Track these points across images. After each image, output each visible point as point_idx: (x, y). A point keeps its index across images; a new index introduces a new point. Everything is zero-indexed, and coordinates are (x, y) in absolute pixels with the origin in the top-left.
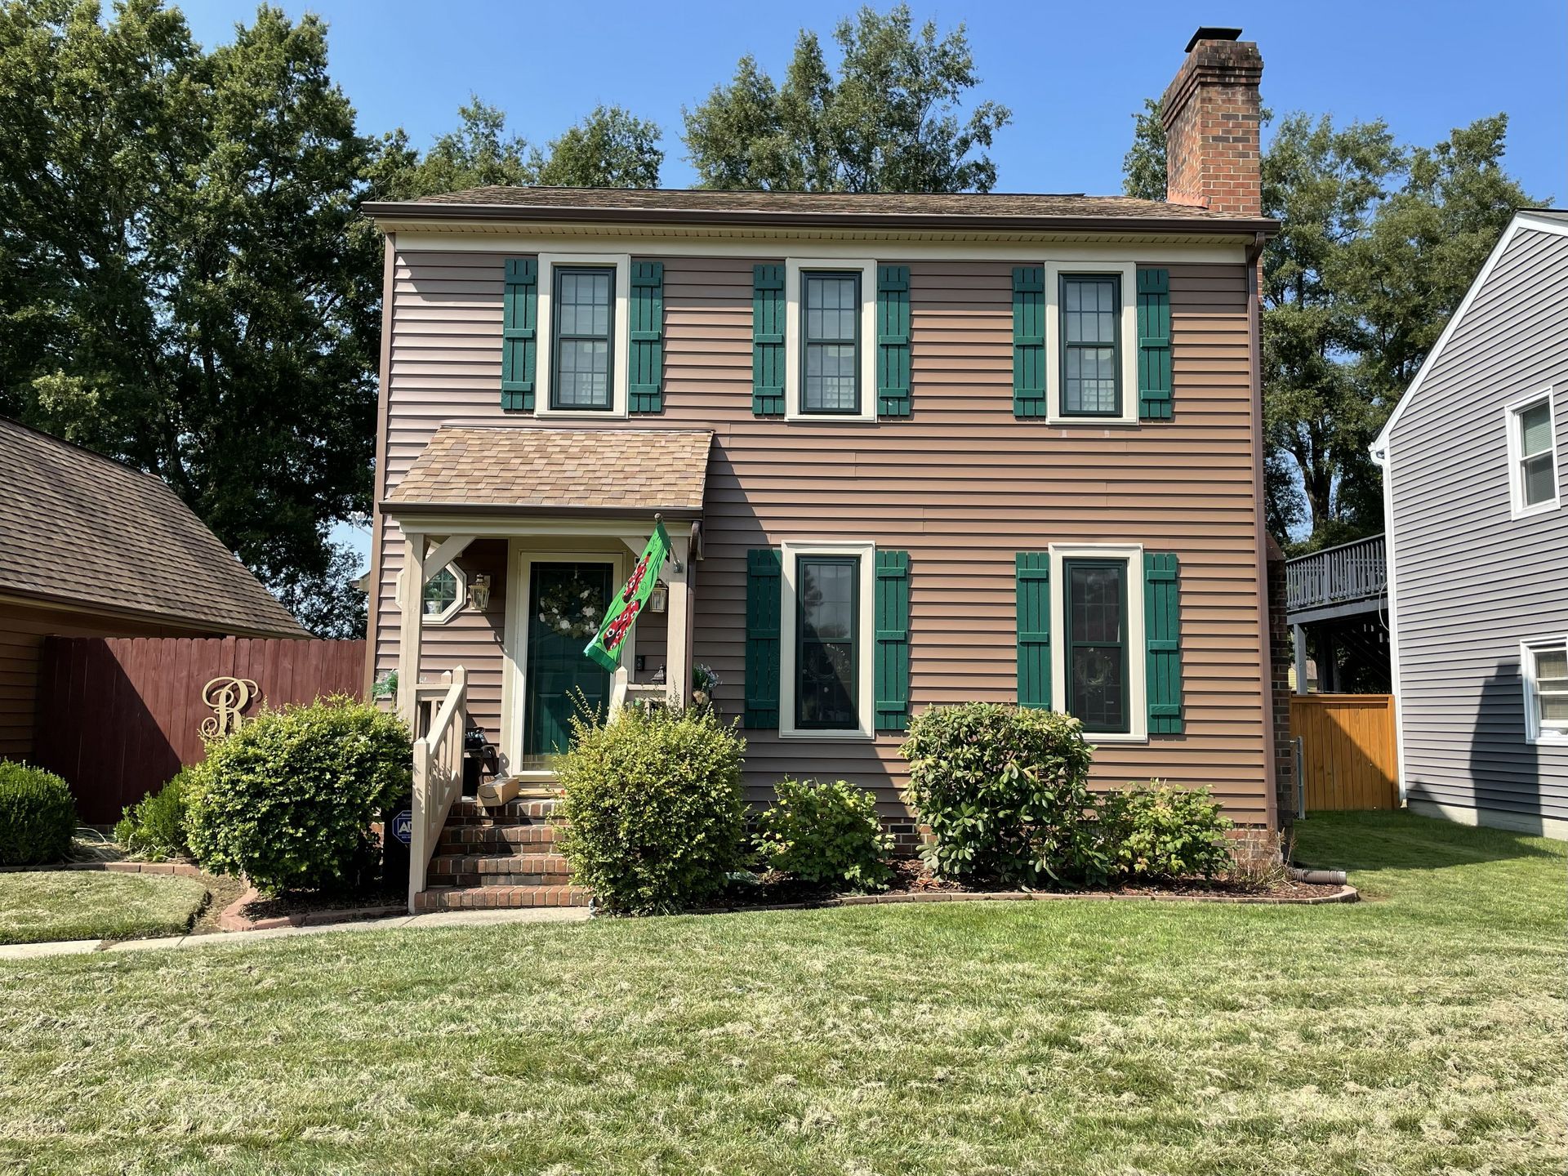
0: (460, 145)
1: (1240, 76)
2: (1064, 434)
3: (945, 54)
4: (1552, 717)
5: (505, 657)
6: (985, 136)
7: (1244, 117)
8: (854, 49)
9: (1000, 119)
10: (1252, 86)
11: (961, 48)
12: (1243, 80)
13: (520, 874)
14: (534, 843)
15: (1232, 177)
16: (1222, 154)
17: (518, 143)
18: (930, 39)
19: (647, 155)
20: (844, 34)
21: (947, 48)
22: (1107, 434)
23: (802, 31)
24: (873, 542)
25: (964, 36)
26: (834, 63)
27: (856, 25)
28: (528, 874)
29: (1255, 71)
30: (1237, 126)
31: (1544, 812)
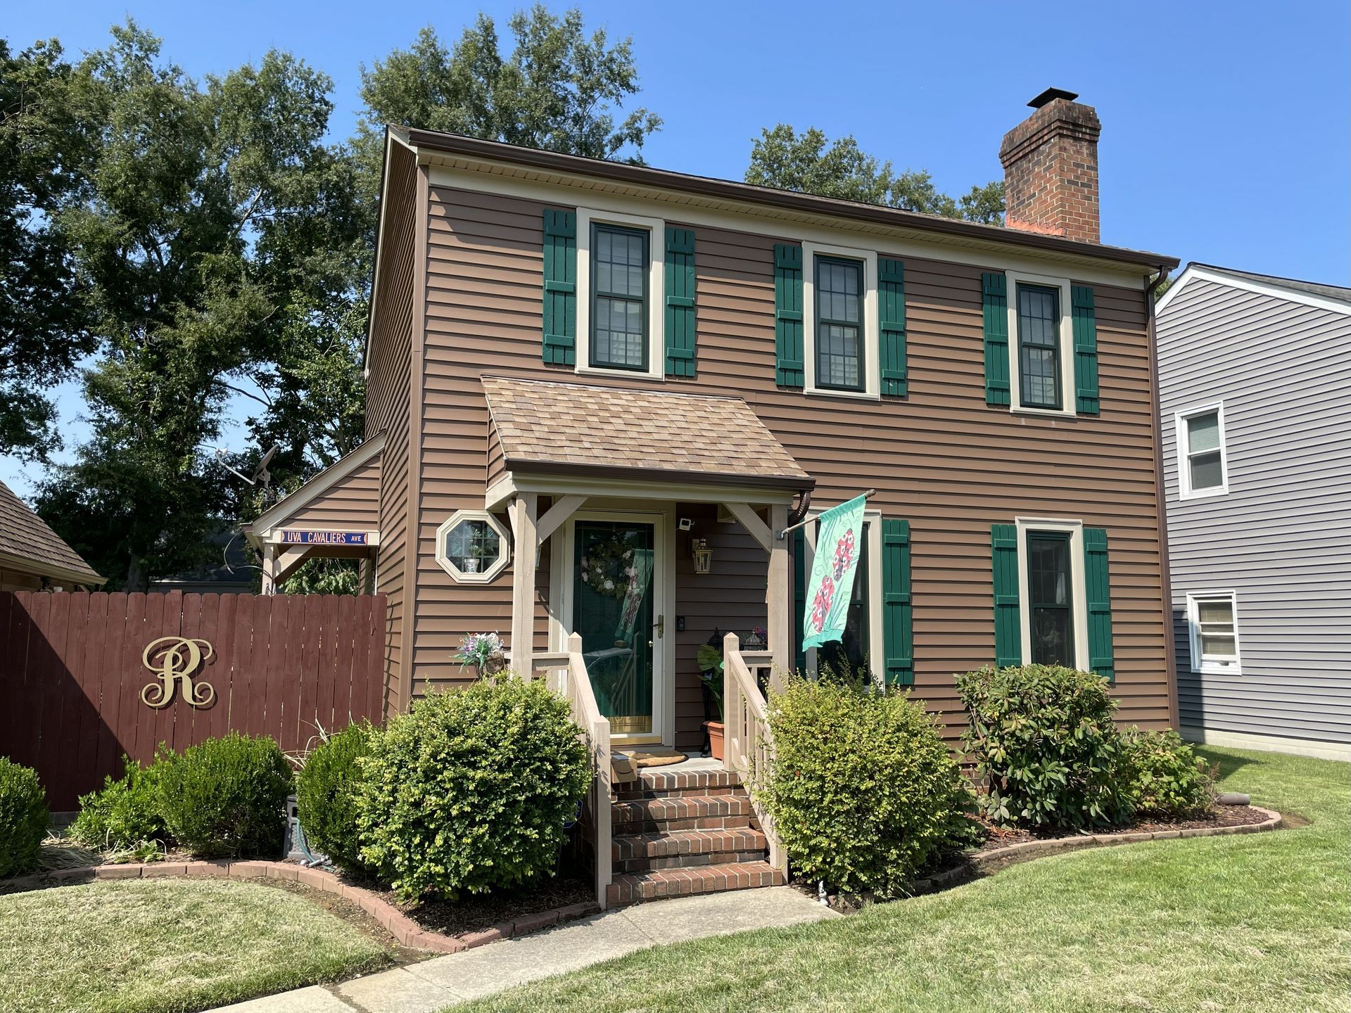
0: (110, 64)
1: (1086, 133)
2: (1023, 422)
3: (612, 60)
4: (1212, 652)
5: (551, 618)
6: (636, 137)
7: (1088, 167)
8: (527, 40)
9: (652, 124)
10: (1093, 143)
11: (626, 58)
12: (1087, 137)
13: (688, 855)
14: (680, 819)
15: (1080, 215)
16: (1073, 195)
17: (174, 70)
18: (600, 45)
19: (318, 105)
20: (519, 25)
21: (615, 55)
22: (1053, 424)
23: (481, 15)
24: (879, 511)
25: (630, 48)
26: (507, 49)
27: (530, 18)
28: (695, 855)
29: (1096, 130)
30: (1084, 173)
31: (1207, 725)
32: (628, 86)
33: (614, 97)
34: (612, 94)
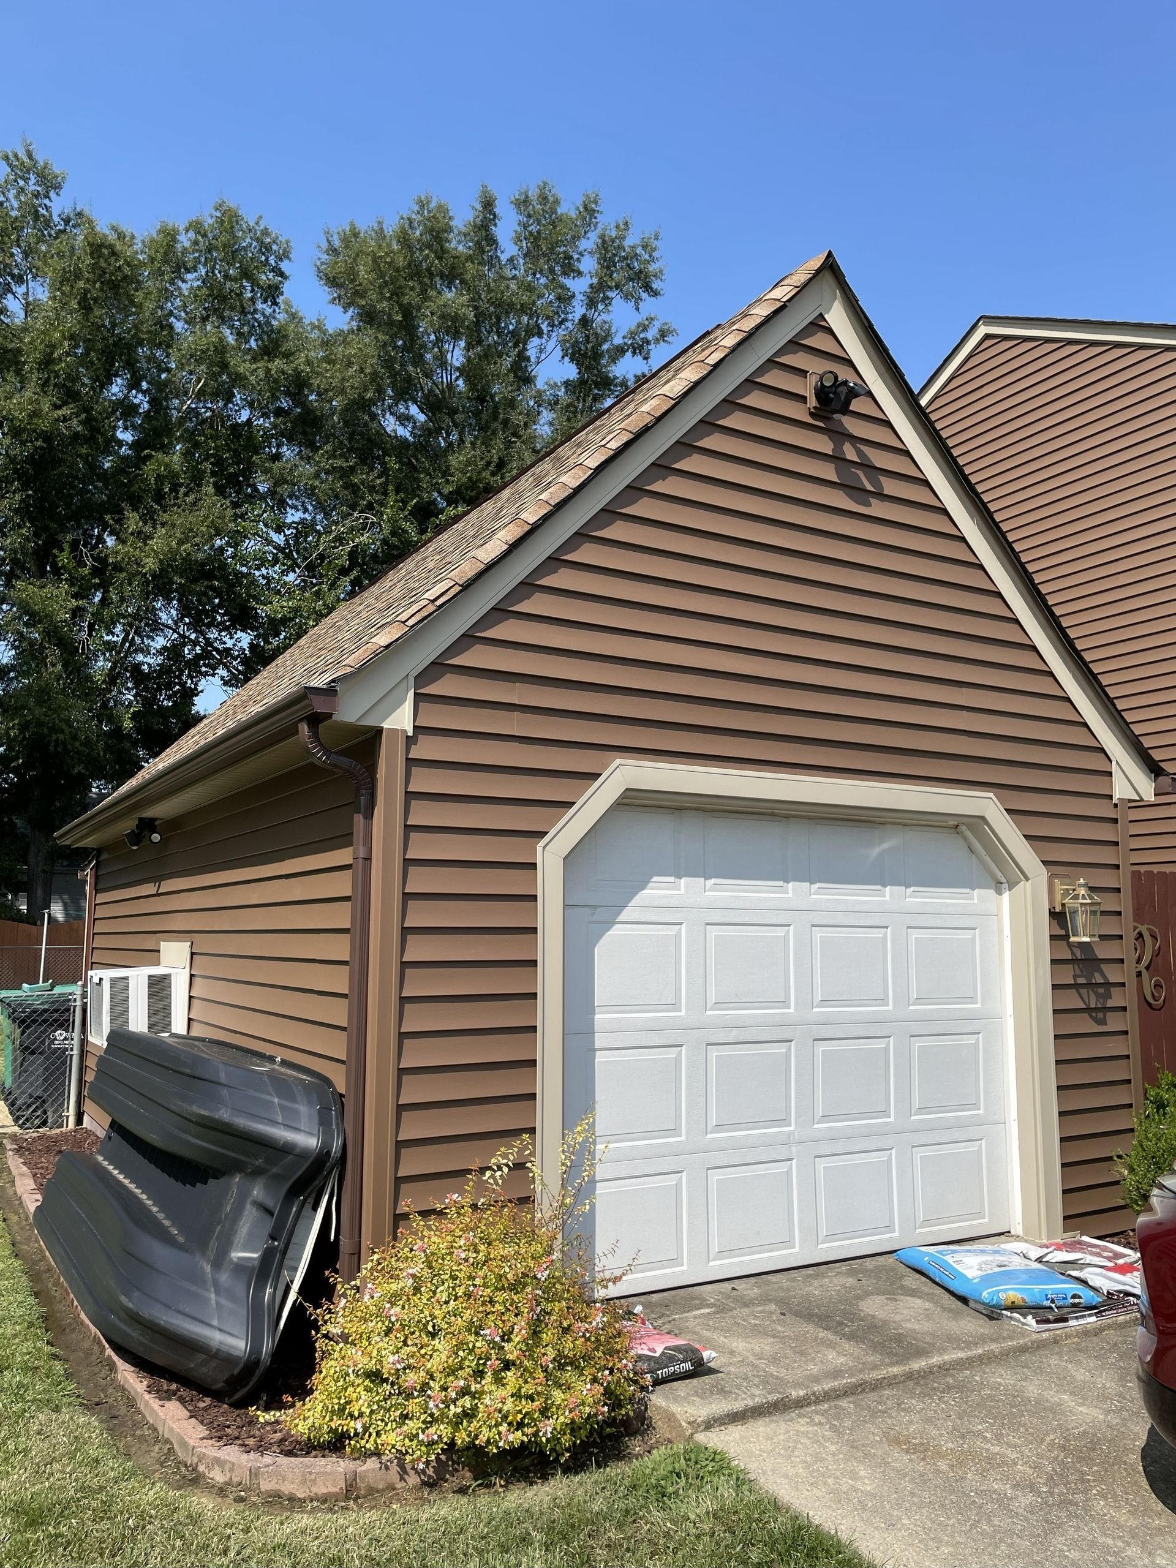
3: (634, 256)
11: (650, 255)
18: (621, 237)
19: (271, 275)
20: (523, 203)
21: (639, 251)
23: (483, 187)
25: (656, 243)
27: (535, 197)
32: (647, 287)
33: (633, 300)
34: (633, 297)
